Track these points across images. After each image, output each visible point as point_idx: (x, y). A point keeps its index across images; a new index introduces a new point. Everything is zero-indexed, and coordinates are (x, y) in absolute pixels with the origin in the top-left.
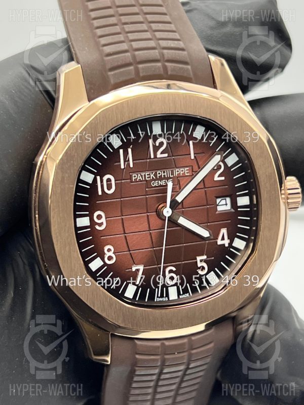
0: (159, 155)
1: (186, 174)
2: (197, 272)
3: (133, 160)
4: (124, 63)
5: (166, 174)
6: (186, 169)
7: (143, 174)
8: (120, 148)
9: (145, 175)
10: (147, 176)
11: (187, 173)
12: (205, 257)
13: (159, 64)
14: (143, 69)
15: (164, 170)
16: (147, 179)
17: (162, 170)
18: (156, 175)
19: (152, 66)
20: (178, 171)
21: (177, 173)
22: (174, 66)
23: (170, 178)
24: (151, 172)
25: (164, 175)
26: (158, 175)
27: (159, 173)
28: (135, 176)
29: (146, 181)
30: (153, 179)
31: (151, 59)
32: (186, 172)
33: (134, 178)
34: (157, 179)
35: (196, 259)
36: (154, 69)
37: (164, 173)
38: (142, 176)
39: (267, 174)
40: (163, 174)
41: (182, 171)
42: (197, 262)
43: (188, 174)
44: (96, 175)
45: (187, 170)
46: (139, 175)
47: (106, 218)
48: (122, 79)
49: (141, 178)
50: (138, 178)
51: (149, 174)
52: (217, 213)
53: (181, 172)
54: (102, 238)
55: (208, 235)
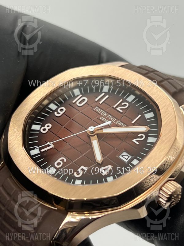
5: (112, 119)
6: (124, 125)
7: (102, 110)
9: (102, 112)
10: (102, 113)
16: (101, 114)
17: (112, 116)
21: (118, 123)
27: (109, 116)
28: (97, 108)
30: (104, 117)
33: (96, 109)
34: (105, 118)
37: (112, 118)
41: (121, 124)
44: (81, 94)
46: (100, 110)
50: (98, 110)
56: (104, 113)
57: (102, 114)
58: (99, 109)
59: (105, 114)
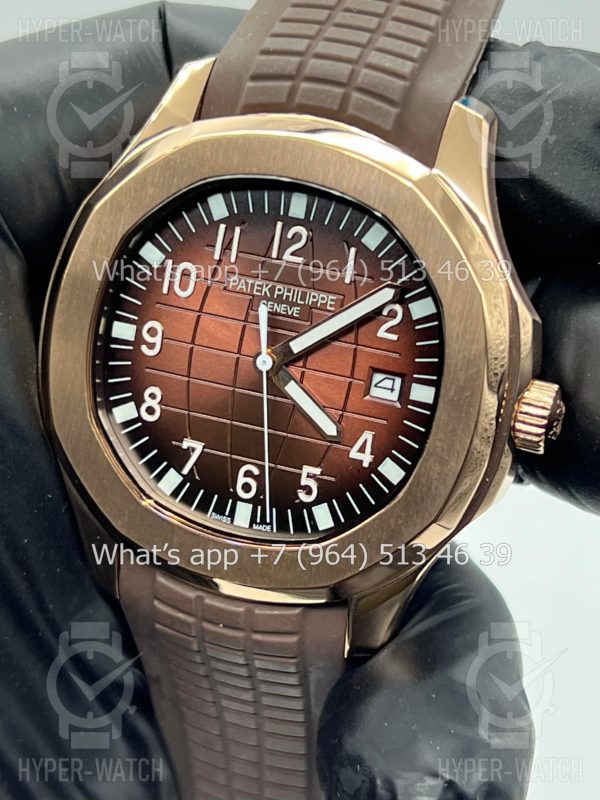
0: (287, 256)
1: (328, 308)
2: (297, 494)
3: (239, 251)
4: (280, 72)
5: (291, 295)
6: (331, 297)
7: (250, 281)
8: (222, 221)
9: (253, 285)
10: (256, 288)
11: (331, 305)
12: (317, 471)
13: (339, 91)
14: (304, 90)
15: (291, 287)
16: (255, 293)
17: (286, 287)
18: (272, 290)
19: (325, 91)
20: (314, 297)
21: (311, 299)
22: (365, 102)
23: (297, 305)
24: (265, 282)
25: (288, 297)
26: (277, 292)
27: (279, 290)
28: (235, 281)
29: (253, 296)
30: (265, 297)
31: (331, 78)
32: (329, 302)
33: (232, 283)
34: (271, 299)
35: (301, 469)
36: (323, 97)
37: (289, 291)
38: (247, 284)
39: (466, 353)
40: (286, 294)
41: (323, 299)
42: (300, 475)
43: (333, 309)
44: (168, 256)
45: (332, 300)
46: (243, 281)
47: (163, 338)
48: (262, 99)
49: (244, 287)
50: (240, 286)
51: (262, 286)
52: (367, 398)
53: (320, 301)
54: (147, 370)
55: (335, 433)
56: (258, 286)
57: (257, 291)
58: (240, 280)
59: (265, 289)
